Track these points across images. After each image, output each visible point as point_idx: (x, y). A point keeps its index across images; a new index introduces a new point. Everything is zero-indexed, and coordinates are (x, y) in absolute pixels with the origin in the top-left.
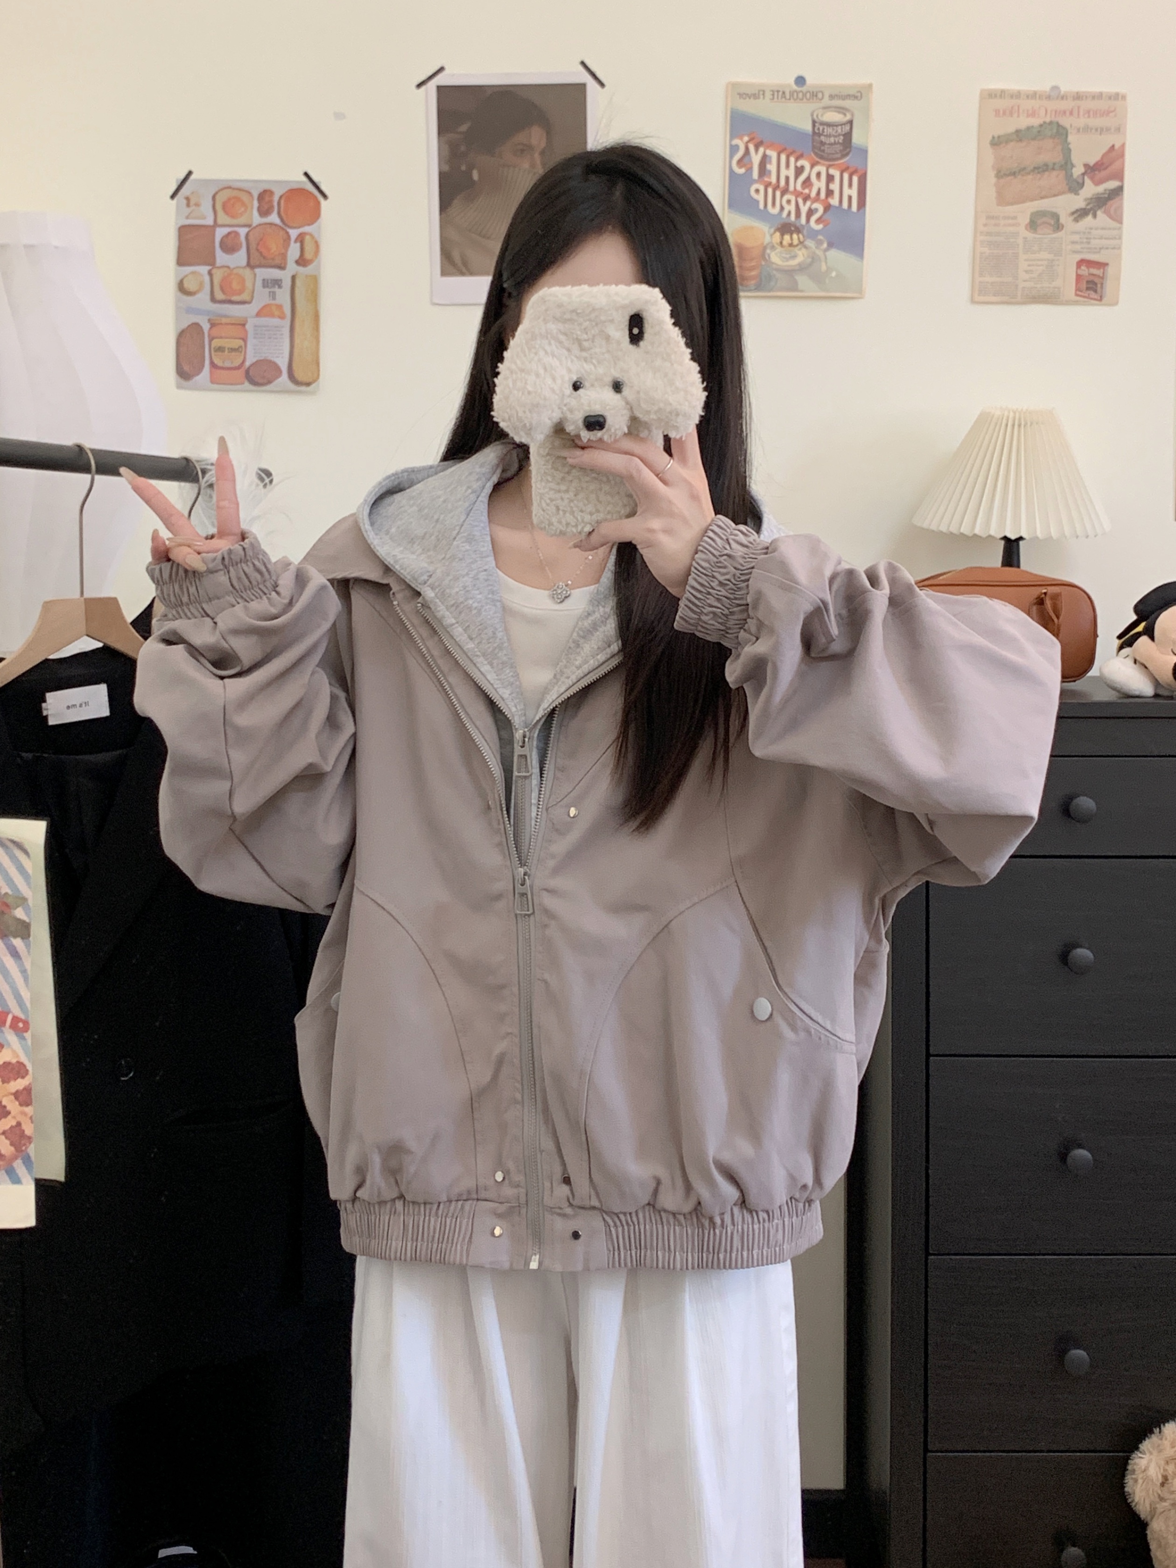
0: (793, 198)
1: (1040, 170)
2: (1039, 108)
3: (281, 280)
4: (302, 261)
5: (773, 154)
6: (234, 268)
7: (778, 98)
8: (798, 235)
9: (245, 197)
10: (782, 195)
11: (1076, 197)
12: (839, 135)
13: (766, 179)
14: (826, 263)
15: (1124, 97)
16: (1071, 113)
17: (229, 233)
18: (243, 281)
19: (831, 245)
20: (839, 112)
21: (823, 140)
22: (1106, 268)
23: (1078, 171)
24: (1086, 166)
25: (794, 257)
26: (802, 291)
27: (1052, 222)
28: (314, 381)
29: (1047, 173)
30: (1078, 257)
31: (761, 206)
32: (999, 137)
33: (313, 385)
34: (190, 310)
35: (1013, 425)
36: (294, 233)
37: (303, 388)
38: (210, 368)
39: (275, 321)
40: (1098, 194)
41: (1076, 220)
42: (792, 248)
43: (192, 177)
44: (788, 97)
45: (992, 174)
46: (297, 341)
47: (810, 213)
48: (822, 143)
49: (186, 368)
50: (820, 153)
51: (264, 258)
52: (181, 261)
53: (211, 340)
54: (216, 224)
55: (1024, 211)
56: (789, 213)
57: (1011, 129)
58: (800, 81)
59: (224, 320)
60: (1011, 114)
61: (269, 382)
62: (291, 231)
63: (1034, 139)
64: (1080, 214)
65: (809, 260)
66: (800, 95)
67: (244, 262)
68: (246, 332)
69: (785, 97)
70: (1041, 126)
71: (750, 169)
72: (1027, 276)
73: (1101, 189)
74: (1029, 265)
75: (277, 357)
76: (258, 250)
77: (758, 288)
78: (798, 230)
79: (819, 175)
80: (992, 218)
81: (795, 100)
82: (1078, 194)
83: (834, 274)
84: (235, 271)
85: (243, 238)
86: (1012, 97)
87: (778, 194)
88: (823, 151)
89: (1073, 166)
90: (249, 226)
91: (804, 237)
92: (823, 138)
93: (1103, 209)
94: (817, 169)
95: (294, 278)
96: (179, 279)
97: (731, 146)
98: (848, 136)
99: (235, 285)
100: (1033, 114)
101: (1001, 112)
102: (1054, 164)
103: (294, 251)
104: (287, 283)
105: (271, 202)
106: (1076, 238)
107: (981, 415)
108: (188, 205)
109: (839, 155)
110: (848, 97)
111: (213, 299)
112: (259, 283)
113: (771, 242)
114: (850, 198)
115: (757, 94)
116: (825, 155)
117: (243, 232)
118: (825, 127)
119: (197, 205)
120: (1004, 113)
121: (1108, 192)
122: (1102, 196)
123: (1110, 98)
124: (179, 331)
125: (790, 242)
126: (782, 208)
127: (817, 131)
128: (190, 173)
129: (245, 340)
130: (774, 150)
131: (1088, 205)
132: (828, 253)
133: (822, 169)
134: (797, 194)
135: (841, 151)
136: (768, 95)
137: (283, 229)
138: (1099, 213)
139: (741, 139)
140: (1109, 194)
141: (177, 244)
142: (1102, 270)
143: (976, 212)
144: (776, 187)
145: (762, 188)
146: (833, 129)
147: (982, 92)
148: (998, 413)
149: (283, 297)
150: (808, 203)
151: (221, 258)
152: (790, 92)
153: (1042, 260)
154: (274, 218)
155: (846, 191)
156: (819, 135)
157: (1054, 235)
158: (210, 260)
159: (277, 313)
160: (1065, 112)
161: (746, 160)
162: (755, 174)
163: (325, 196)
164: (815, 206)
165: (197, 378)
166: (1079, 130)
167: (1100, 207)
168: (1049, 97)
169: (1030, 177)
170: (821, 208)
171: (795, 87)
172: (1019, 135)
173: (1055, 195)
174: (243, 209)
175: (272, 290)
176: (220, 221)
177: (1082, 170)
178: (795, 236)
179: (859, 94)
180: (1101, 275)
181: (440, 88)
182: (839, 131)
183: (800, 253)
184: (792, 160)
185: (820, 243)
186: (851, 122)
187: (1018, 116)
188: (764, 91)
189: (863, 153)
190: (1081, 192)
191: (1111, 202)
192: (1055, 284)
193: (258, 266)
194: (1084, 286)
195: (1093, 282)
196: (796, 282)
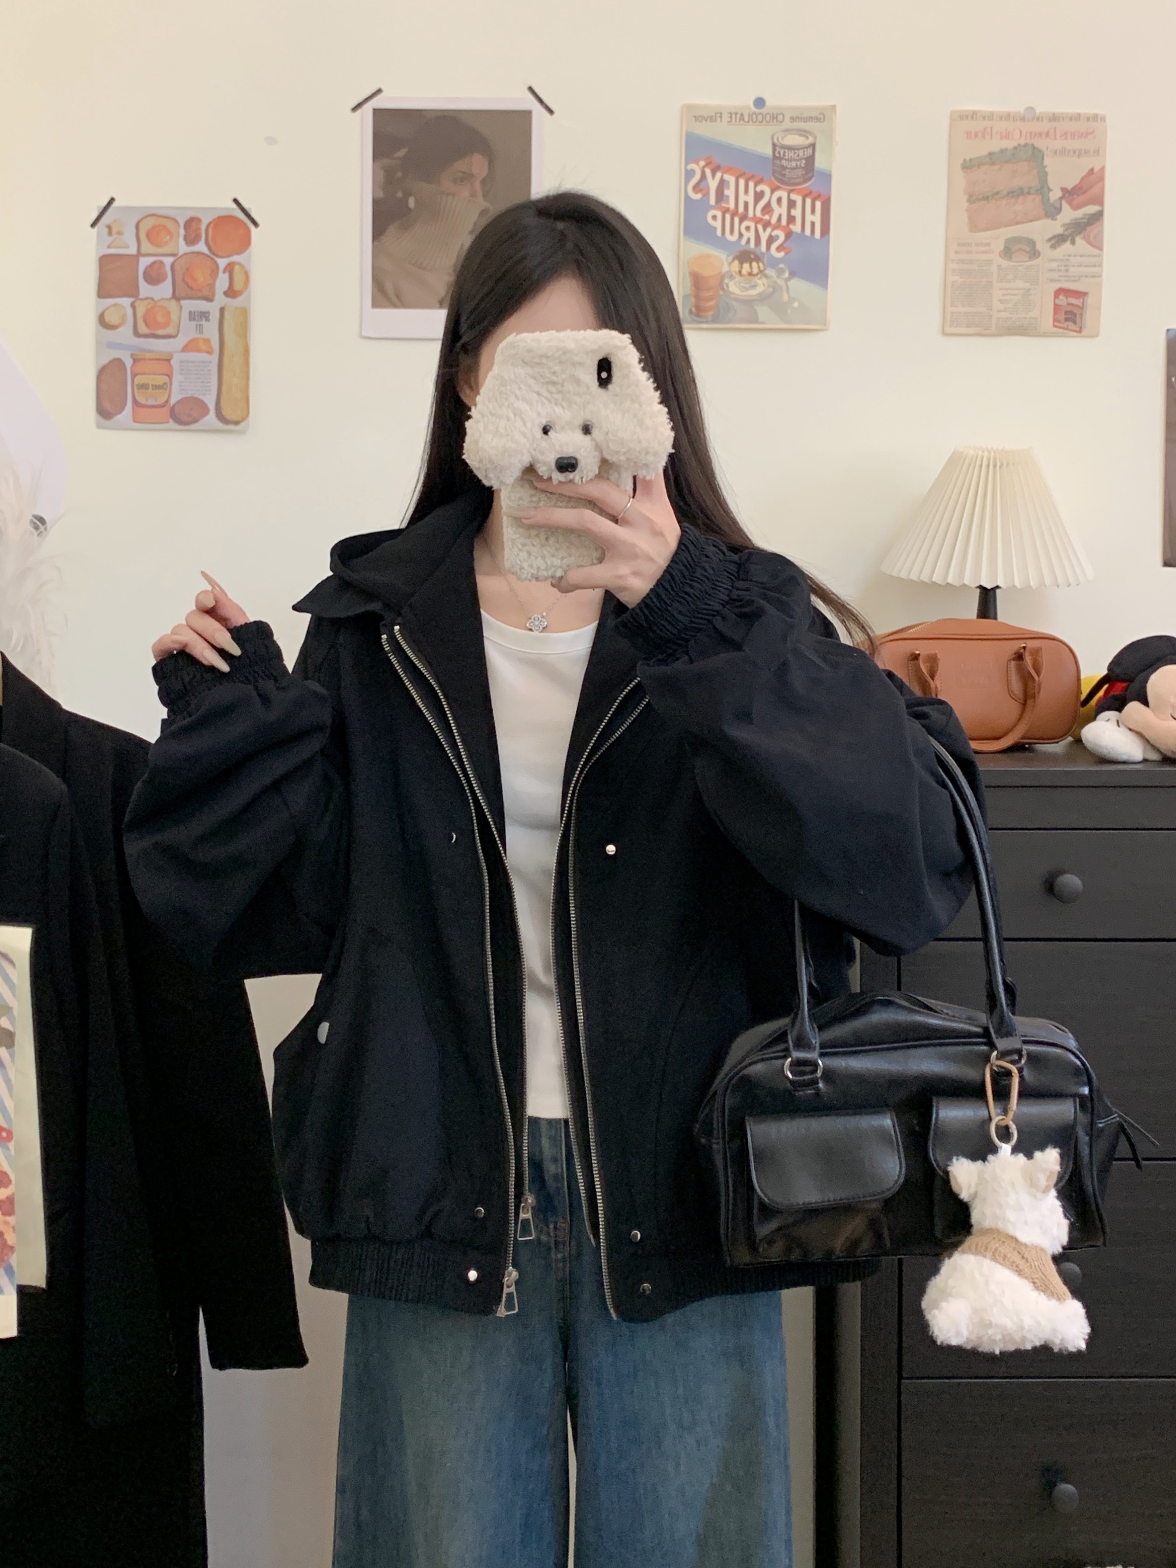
0: (752, 225)
1: (1015, 194)
2: (1014, 129)
3: (208, 312)
4: (231, 293)
5: (730, 179)
6: (159, 301)
7: (736, 121)
8: (758, 262)
9: (170, 226)
10: (741, 222)
11: (1054, 222)
12: (801, 159)
13: (724, 205)
14: (788, 292)
15: (1103, 119)
16: (1047, 134)
17: (154, 263)
18: (169, 313)
19: (793, 274)
20: (801, 135)
21: (784, 165)
22: (1085, 298)
23: (1055, 195)
24: (1064, 190)
25: (754, 286)
26: (762, 323)
27: (1028, 249)
28: (244, 420)
29: (1021, 199)
30: (1057, 286)
31: (719, 233)
32: (971, 160)
33: (242, 424)
34: (111, 345)
35: (988, 466)
36: (222, 263)
37: (232, 427)
38: (133, 408)
39: (203, 356)
40: (1076, 219)
41: (1053, 247)
42: (752, 277)
43: (115, 204)
44: (746, 119)
45: (965, 198)
46: (226, 377)
47: (771, 240)
48: (784, 168)
49: (107, 406)
50: (780, 177)
51: (191, 288)
52: (103, 292)
53: (134, 376)
54: (139, 254)
55: (998, 238)
56: (749, 240)
57: (984, 152)
58: (760, 102)
59: (148, 356)
60: (984, 136)
61: (195, 421)
62: (219, 261)
63: (1007, 162)
64: (1058, 240)
65: (771, 290)
66: (760, 118)
67: (169, 293)
68: (171, 367)
69: (743, 120)
70: (1015, 148)
71: (707, 194)
72: (1002, 307)
73: (1079, 213)
74: (1003, 295)
75: (204, 394)
76: (183, 280)
77: (715, 320)
78: (758, 259)
79: (779, 200)
80: (964, 244)
81: (753, 122)
82: (1056, 219)
83: (796, 305)
84: (159, 304)
85: (168, 269)
86: (984, 118)
87: (736, 220)
88: (784, 175)
89: (1050, 190)
90: (175, 255)
91: (764, 265)
92: (784, 162)
93: (1082, 235)
94: (777, 194)
95: (222, 310)
96: (100, 311)
97: (686, 170)
98: (811, 160)
99: (160, 318)
100: (1007, 136)
101: (973, 135)
102: (1030, 188)
103: (222, 282)
104: (215, 316)
105: (199, 229)
106: (1054, 265)
107: (954, 453)
108: (110, 233)
109: (801, 180)
110: (811, 119)
111: (136, 333)
112: (185, 315)
113: (729, 271)
114: (813, 224)
115: (714, 116)
116: (786, 179)
117: (168, 261)
118: (786, 151)
119: (120, 233)
120: (976, 135)
121: (1087, 217)
122: (1083, 221)
123: (1088, 119)
124: (100, 367)
125: (749, 270)
126: (741, 235)
127: (777, 155)
128: (112, 200)
129: (170, 376)
130: (731, 174)
131: (1066, 230)
132: (790, 283)
133: (783, 194)
134: (757, 221)
135: (802, 175)
136: (726, 117)
137: (212, 259)
138: (1078, 240)
139: (697, 162)
140: (1089, 219)
141: (98, 275)
142: (1081, 300)
143: (947, 239)
144: (734, 214)
145: (719, 214)
146: (795, 153)
147: (952, 112)
148: (971, 452)
149: (211, 330)
150: (769, 230)
151: (145, 289)
152: (749, 115)
153: (1017, 289)
154: (201, 247)
155: (809, 217)
156: (780, 159)
157: (1029, 263)
158: (133, 292)
159: (203, 347)
160: (1040, 134)
161: (702, 185)
162: (712, 200)
163: (255, 224)
164: (776, 233)
165: (119, 416)
166: (1055, 153)
167: (1079, 233)
168: (1023, 119)
169: (1004, 202)
170: (781, 235)
171: (754, 109)
172: (992, 159)
173: (1031, 221)
174: (168, 238)
175: (198, 323)
176: (143, 251)
177: (1060, 194)
178: (754, 264)
179: (822, 116)
180: (1081, 305)
181: (376, 111)
182: (801, 154)
183: (759, 282)
184: (751, 184)
185: (780, 272)
186: (813, 146)
187: (991, 138)
188: (721, 113)
189: (827, 177)
190: (1058, 217)
191: (1089, 228)
192: (1031, 314)
193: (185, 298)
194: (1062, 317)
195: (1071, 312)
196: (756, 313)
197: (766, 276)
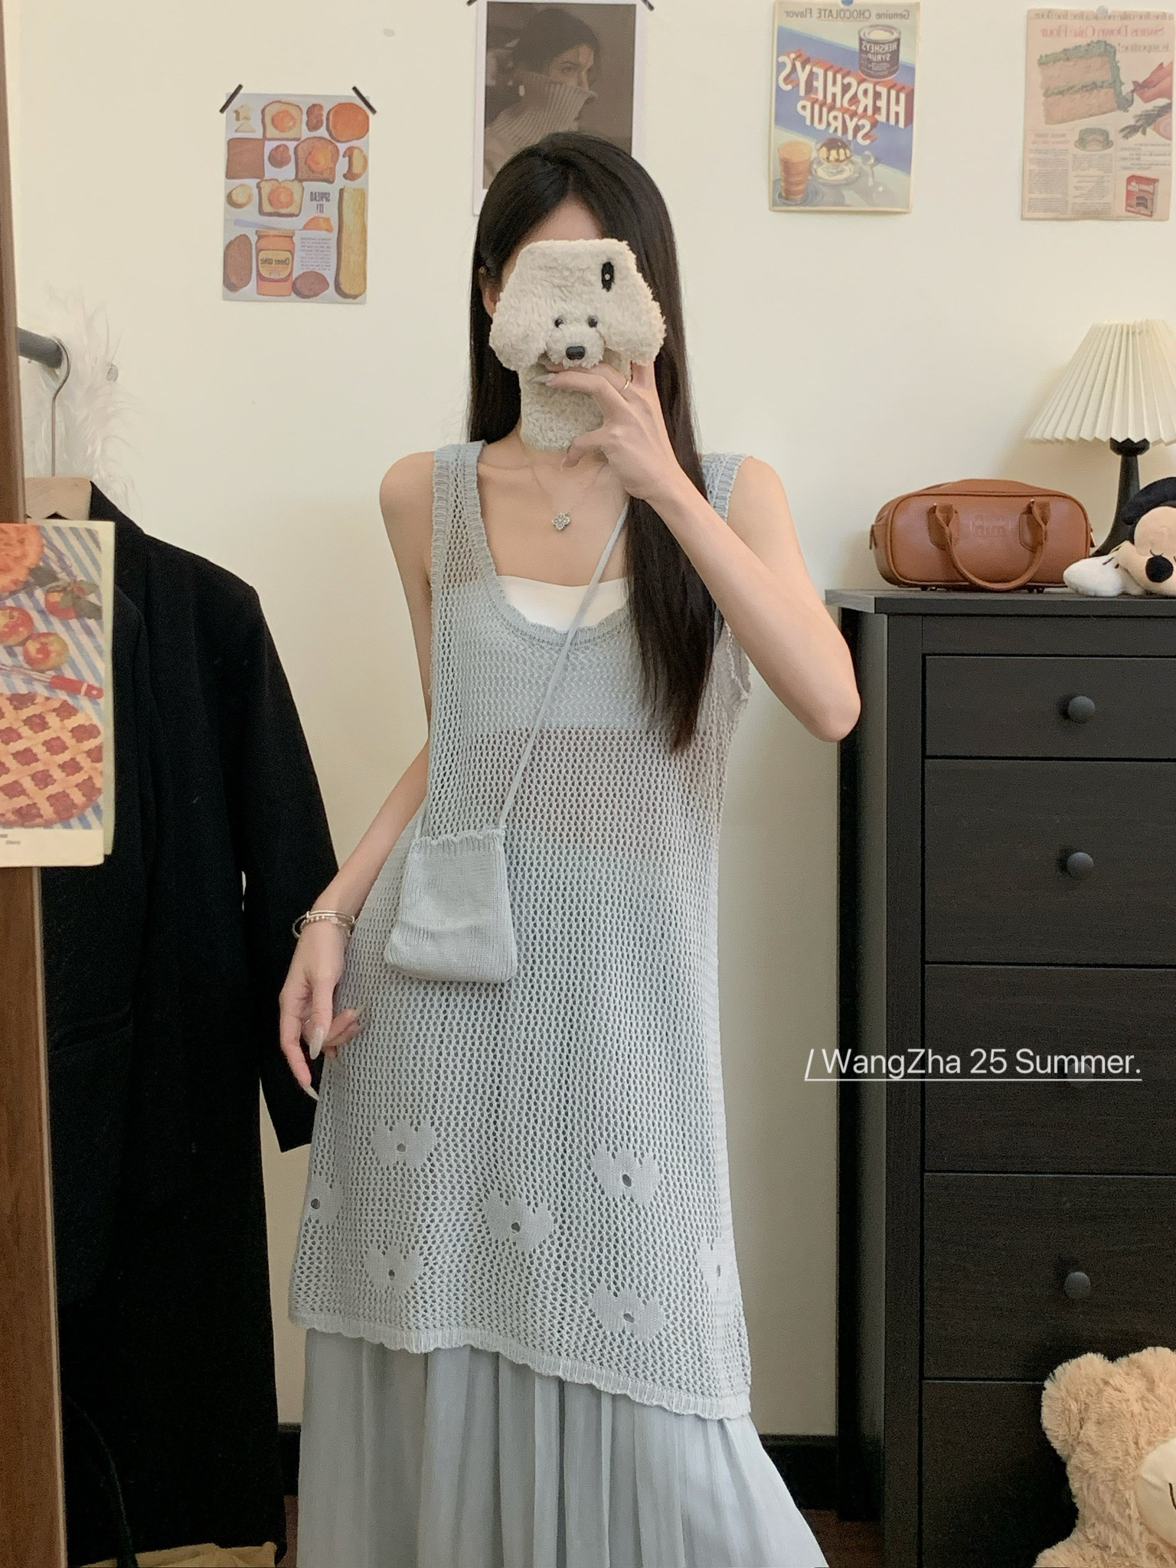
0: (839, 115)
1: (1089, 88)
2: (1087, 27)
3: (329, 193)
4: (350, 175)
5: (819, 71)
6: (282, 182)
7: (825, 16)
8: (845, 150)
9: (294, 112)
10: (828, 112)
11: (1125, 114)
12: (886, 53)
13: (813, 96)
14: (873, 177)
15: (1171, 17)
16: (1119, 32)
17: (278, 147)
18: (291, 194)
19: (878, 161)
20: (886, 31)
21: (872, 58)
22: (1156, 184)
23: (1127, 88)
24: (1135, 83)
25: (841, 172)
26: (849, 206)
27: (1101, 139)
28: (360, 295)
29: (1095, 91)
30: (1129, 173)
31: (808, 122)
32: (1046, 56)
33: (360, 298)
34: (237, 222)
36: (342, 147)
37: (351, 300)
38: (257, 281)
39: (323, 234)
40: (1148, 111)
41: (1126, 137)
42: (839, 164)
43: (242, 91)
44: (835, 15)
45: (1042, 92)
46: (344, 254)
47: (857, 129)
48: (870, 61)
49: (233, 280)
50: (868, 71)
51: (313, 171)
52: (230, 174)
53: (259, 251)
54: (265, 138)
55: (1073, 129)
56: (836, 130)
57: (1058, 49)
59: (272, 233)
60: (1059, 34)
61: (316, 295)
62: (338, 144)
63: (1081, 58)
64: (1130, 131)
65: (857, 175)
66: (847, 14)
67: (292, 175)
68: (293, 243)
69: (832, 16)
70: (1089, 45)
71: (796, 87)
72: (1077, 193)
73: (1149, 106)
74: (1078, 182)
75: (324, 269)
76: (306, 162)
77: (804, 203)
78: (845, 146)
79: (866, 92)
80: (1042, 135)
81: (842, 18)
82: (1128, 112)
83: (881, 189)
84: (284, 184)
87: (825, 110)
88: (870, 69)
89: (1122, 84)
90: (298, 139)
91: (850, 152)
92: (870, 56)
93: (1152, 126)
94: (863, 86)
95: (341, 191)
96: (228, 192)
97: (778, 63)
98: (895, 54)
99: (283, 198)
100: (1081, 33)
101: (1048, 32)
102: (1103, 82)
103: (342, 165)
104: (335, 197)
105: (321, 115)
106: (1127, 154)
108: (238, 119)
109: (886, 73)
110: (895, 15)
111: (261, 212)
112: (307, 196)
113: (818, 158)
114: (897, 114)
115: (804, 12)
116: (872, 72)
117: (292, 145)
118: (872, 45)
119: (247, 118)
120: (1052, 32)
121: (1157, 109)
122: (1152, 113)
123: (1157, 17)
124: (228, 243)
125: (837, 157)
126: (829, 124)
127: (864, 49)
128: (240, 87)
129: (292, 252)
130: (821, 67)
131: (1138, 121)
132: (875, 169)
133: (870, 86)
134: (844, 111)
135: (888, 68)
136: (815, 13)
137: (332, 144)
138: (1149, 130)
139: (788, 55)
140: (1158, 112)
141: (226, 158)
142: (1152, 186)
143: (1025, 131)
144: (823, 104)
145: (808, 104)
146: (880, 47)
147: (1029, 11)
149: (331, 210)
150: (855, 119)
151: (270, 171)
152: (837, 10)
153: (1092, 176)
154: (322, 132)
155: (893, 108)
156: (867, 52)
157: (1102, 152)
158: (259, 173)
159: (324, 225)
160: (1112, 32)
161: (793, 76)
162: (802, 92)
163: (373, 111)
164: (861, 122)
165: (244, 289)
166: (1127, 48)
167: (1150, 125)
168: (1096, 17)
169: (1078, 96)
170: (868, 127)
171: (842, 6)
172: (1067, 55)
173: (1104, 113)
174: (292, 123)
175: (320, 203)
176: (268, 136)
177: (1132, 88)
178: (842, 151)
179: (907, 13)
180: (1152, 191)
181: (491, 4)
182: (886, 49)
183: (847, 168)
184: (839, 77)
185: (866, 158)
186: (898, 40)
187: (1066, 36)
188: (810, 9)
189: (911, 70)
190: (1130, 109)
191: (1160, 119)
192: (1105, 200)
193: (306, 180)
194: (1134, 202)
195: (1143, 198)
196: (843, 196)
197: (852, 162)
